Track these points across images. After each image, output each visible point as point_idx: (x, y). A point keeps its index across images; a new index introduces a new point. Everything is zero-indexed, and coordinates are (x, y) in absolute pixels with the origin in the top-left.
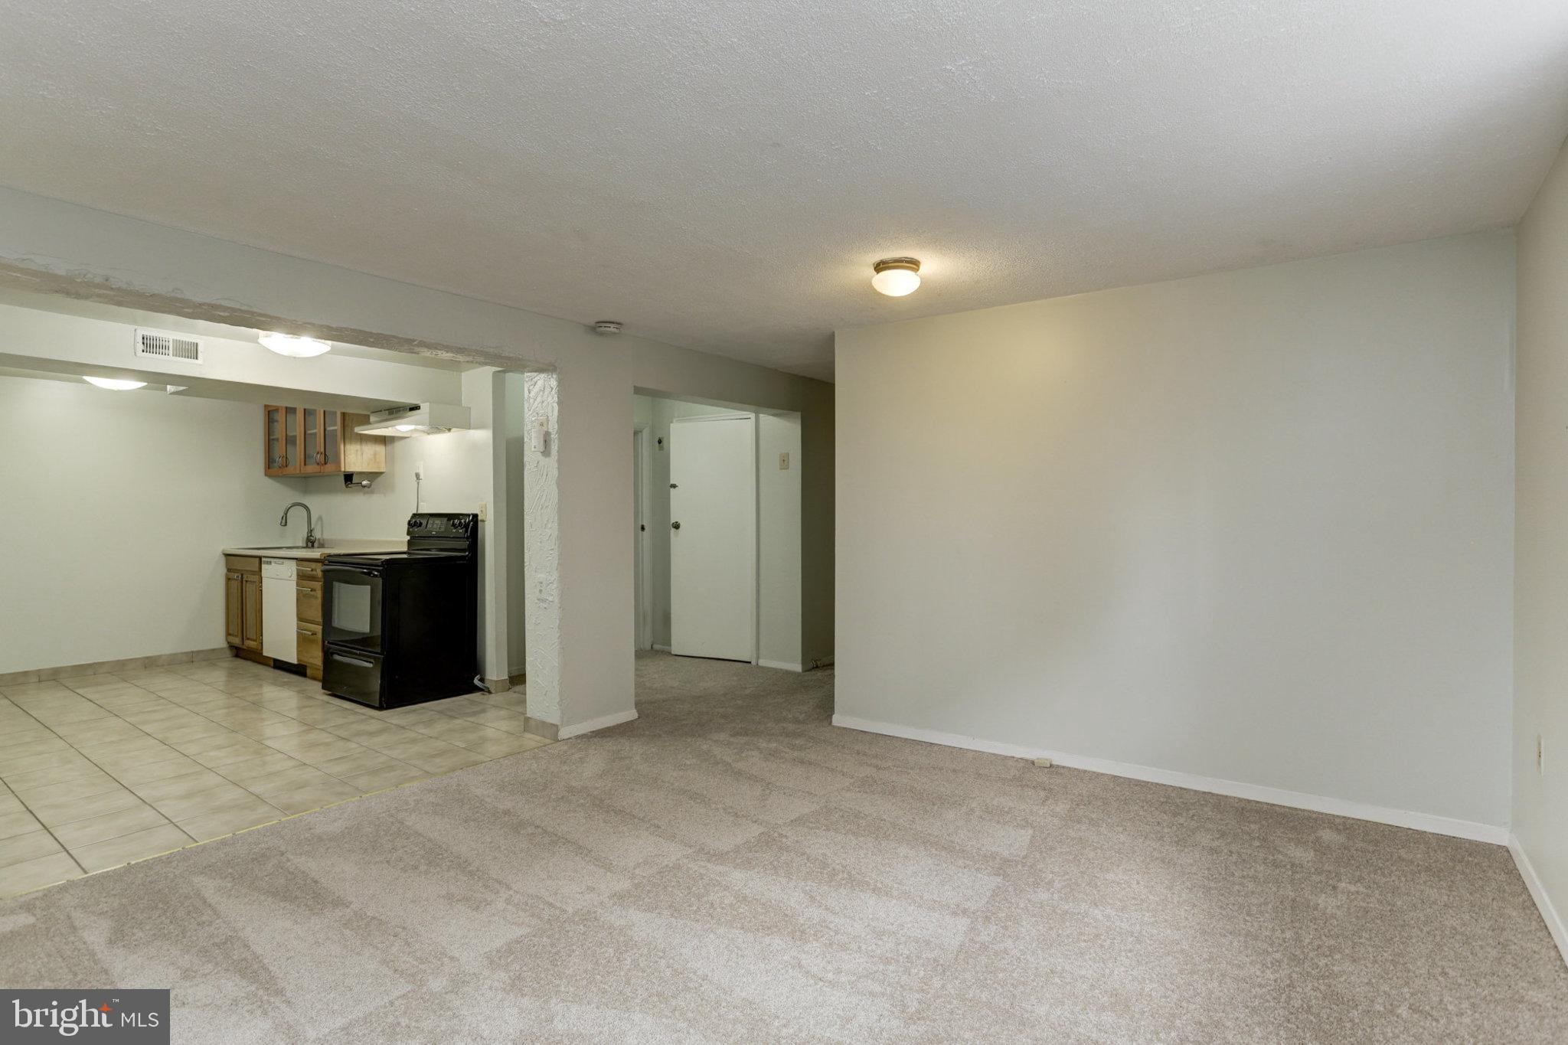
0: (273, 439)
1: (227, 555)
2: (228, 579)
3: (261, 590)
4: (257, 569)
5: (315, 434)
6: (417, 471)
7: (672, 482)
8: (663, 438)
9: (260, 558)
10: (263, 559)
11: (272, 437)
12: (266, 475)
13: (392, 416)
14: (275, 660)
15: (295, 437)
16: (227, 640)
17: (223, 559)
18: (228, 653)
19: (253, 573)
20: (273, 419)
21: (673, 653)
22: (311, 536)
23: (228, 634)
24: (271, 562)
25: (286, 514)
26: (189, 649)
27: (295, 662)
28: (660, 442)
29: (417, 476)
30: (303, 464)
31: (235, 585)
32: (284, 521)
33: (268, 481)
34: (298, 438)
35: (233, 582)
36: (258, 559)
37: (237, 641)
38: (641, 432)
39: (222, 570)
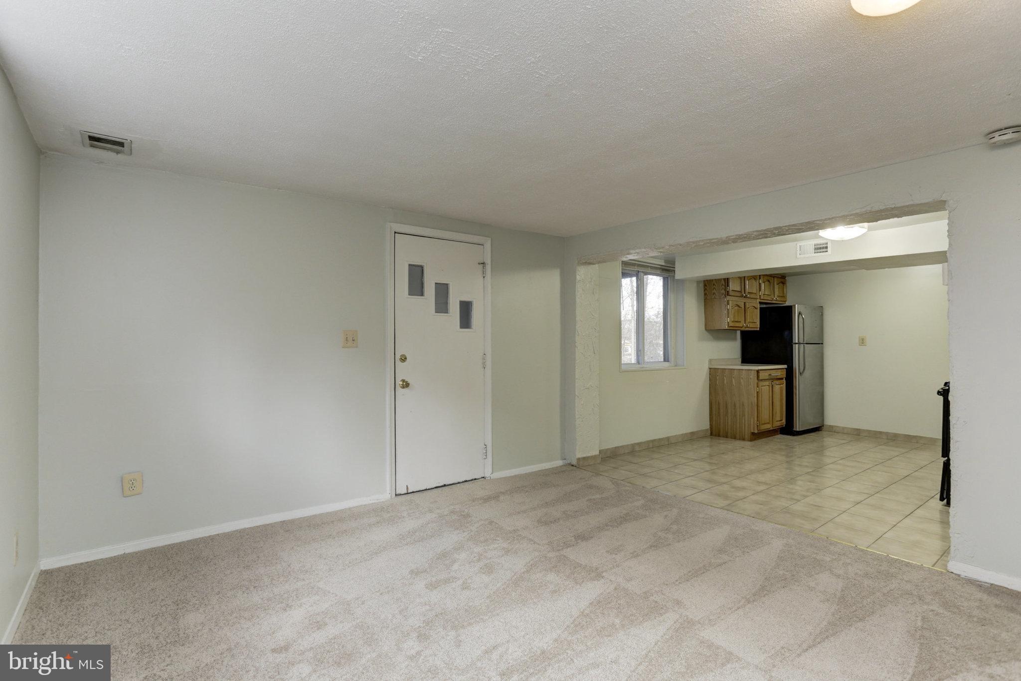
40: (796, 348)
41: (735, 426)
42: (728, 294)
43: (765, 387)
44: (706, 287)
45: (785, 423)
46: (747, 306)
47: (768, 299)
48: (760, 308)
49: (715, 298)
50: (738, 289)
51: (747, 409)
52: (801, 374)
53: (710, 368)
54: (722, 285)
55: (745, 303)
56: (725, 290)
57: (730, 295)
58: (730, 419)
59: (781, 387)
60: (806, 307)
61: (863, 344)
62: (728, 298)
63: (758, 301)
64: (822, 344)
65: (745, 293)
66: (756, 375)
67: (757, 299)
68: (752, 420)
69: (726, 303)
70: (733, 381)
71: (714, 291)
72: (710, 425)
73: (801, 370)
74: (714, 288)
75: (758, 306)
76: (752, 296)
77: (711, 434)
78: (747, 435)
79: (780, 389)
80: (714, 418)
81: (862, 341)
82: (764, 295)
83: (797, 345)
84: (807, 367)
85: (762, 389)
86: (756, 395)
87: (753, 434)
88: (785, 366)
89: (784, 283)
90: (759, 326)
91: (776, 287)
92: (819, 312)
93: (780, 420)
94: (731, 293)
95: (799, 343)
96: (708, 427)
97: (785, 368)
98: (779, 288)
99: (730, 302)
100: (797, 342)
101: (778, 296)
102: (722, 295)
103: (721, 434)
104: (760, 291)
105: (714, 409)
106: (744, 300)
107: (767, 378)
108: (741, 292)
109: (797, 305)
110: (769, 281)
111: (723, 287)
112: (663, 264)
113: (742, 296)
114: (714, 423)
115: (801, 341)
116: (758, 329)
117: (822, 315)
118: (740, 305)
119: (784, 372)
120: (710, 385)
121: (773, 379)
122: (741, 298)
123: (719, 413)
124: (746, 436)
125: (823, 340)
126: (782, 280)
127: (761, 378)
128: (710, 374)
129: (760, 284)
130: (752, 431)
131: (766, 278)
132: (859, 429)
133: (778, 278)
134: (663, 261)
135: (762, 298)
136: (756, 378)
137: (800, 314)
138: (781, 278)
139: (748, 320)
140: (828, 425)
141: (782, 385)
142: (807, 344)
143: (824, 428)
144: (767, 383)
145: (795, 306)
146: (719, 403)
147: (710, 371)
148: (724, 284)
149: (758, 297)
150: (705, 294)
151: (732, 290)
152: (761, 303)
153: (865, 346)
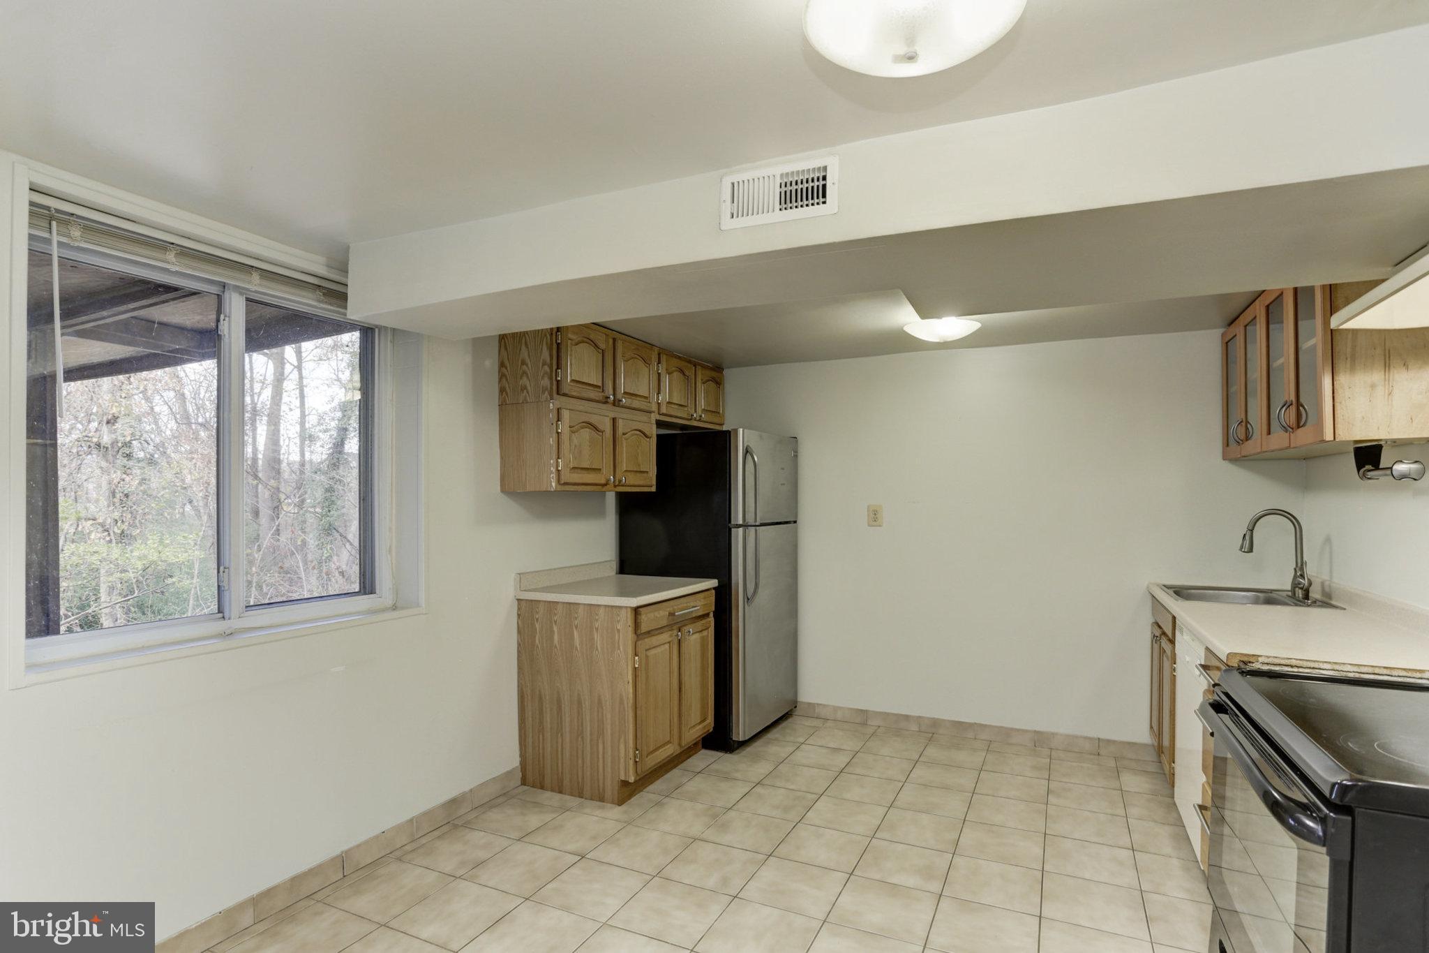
0: (1233, 393)
1: (1151, 595)
2: (1153, 636)
3: (1174, 676)
4: (1172, 637)
9: (1175, 619)
11: (1230, 390)
12: (1224, 459)
15: (1256, 379)
19: (1169, 640)
20: (1231, 355)
22: (1301, 576)
23: (1152, 727)
25: (1252, 531)
30: (1264, 430)
31: (1157, 652)
40: (738, 535)
41: (580, 761)
42: (558, 390)
43: (660, 649)
44: (504, 370)
45: (713, 725)
46: (620, 430)
47: (680, 416)
48: (658, 436)
49: (525, 401)
50: (594, 379)
51: (609, 716)
52: (748, 600)
53: (518, 600)
54: (543, 365)
55: (614, 420)
56: (551, 378)
57: (565, 395)
58: (568, 740)
59: (702, 638)
60: (761, 436)
61: (875, 523)
62: (559, 401)
63: (654, 417)
64: (795, 522)
65: (614, 395)
66: (630, 622)
67: (650, 412)
68: (622, 746)
69: (553, 416)
70: (576, 634)
71: (525, 381)
72: (521, 756)
73: (750, 594)
74: (524, 373)
75: (654, 431)
76: (636, 403)
77: (524, 782)
78: (611, 788)
79: (699, 641)
80: (530, 740)
81: (874, 517)
82: (669, 403)
83: (741, 530)
84: (762, 581)
85: (647, 656)
86: (630, 678)
87: (625, 783)
88: (713, 583)
89: (718, 383)
90: (654, 482)
91: (701, 389)
92: (790, 447)
93: (699, 721)
94: (566, 388)
95: (745, 526)
96: (515, 762)
97: (714, 588)
98: (707, 392)
99: (566, 414)
100: (740, 522)
101: (704, 410)
102: (543, 392)
103: (547, 781)
104: (658, 393)
105: (529, 714)
106: (611, 412)
107: (665, 623)
108: (602, 388)
109: (741, 431)
110: (682, 371)
111: (547, 368)
112: (322, 271)
113: (605, 401)
114: (530, 750)
115: (750, 520)
116: (654, 489)
117: (796, 456)
118: (601, 427)
119: (712, 597)
120: (519, 645)
121: (677, 624)
122: (601, 405)
123: (541, 722)
124: (608, 794)
125: (796, 515)
126: (714, 374)
127: (644, 628)
128: (519, 615)
129: (659, 374)
130: (623, 778)
131: (675, 362)
132: (866, 711)
133: (704, 367)
134: (322, 260)
135: (664, 410)
136: (630, 630)
137: (747, 451)
138: (712, 369)
139: (624, 465)
140: (805, 703)
141: (705, 633)
142: (762, 525)
143: (798, 711)
144: (665, 637)
145: (736, 431)
146: (540, 695)
147: (519, 609)
148: (548, 360)
149: (654, 408)
150: (502, 390)
151: (573, 381)
152: (660, 424)
153: (880, 526)
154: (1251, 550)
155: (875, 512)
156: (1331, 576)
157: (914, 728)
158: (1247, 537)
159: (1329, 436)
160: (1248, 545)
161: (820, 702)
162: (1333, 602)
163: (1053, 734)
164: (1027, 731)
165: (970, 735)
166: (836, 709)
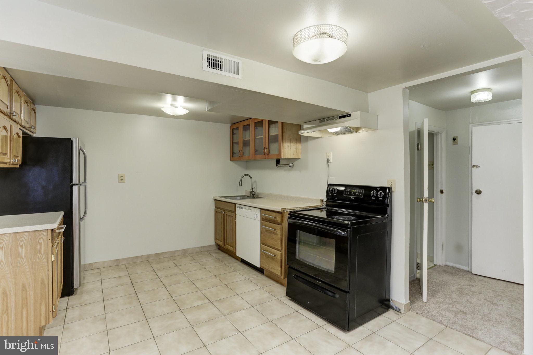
0: (234, 143)
1: (215, 200)
2: (216, 212)
3: (236, 221)
4: (233, 210)
5: (262, 138)
6: (328, 158)
7: (473, 164)
8: (457, 137)
9: (235, 204)
10: (237, 205)
11: (234, 142)
12: (231, 160)
13: (322, 123)
14: (242, 259)
15: (249, 141)
16: (215, 241)
17: (213, 202)
18: (215, 248)
19: (230, 211)
20: (234, 133)
21: (473, 273)
22: (253, 191)
23: (216, 239)
24: (242, 208)
25: (241, 180)
26: (199, 246)
27: (259, 267)
28: (454, 139)
29: (328, 160)
30: (254, 154)
31: (220, 216)
32: (240, 184)
33: (232, 164)
34: (250, 141)
35: (219, 214)
36: (234, 205)
37: (221, 243)
38: (441, 133)
39: (213, 207)
46: (13, 132)
48: (22, 137)
50: (7, 101)
52: (81, 219)
55: (11, 126)
61: (122, 182)
65: (11, 111)
75: (21, 134)
76: (16, 118)
81: (122, 179)
82: (24, 119)
83: (77, 187)
88: (63, 213)
89: (35, 111)
90: (21, 163)
91: (30, 113)
95: (80, 184)
97: (63, 216)
98: (32, 115)
101: (31, 125)
104: (21, 113)
108: (8, 107)
110: (27, 103)
113: (9, 116)
116: (19, 166)
118: (7, 129)
122: (8, 118)
126: (34, 106)
129: (22, 104)
131: (26, 98)
133: (31, 102)
135: (22, 124)
137: (80, 149)
138: (33, 104)
139: (14, 152)
140: (87, 264)
149: (20, 122)
153: (124, 182)
154: (241, 185)
155: (122, 177)
156: (256, 190)
157: (140, 260)
158: (241, 182)
159: (282, 157)
160: (241, 183)
161: (95, 262)
162: (259, 197)
163: (188, 249)
164: (180, 250)
165: (161, 257)
166: (104, 262)
